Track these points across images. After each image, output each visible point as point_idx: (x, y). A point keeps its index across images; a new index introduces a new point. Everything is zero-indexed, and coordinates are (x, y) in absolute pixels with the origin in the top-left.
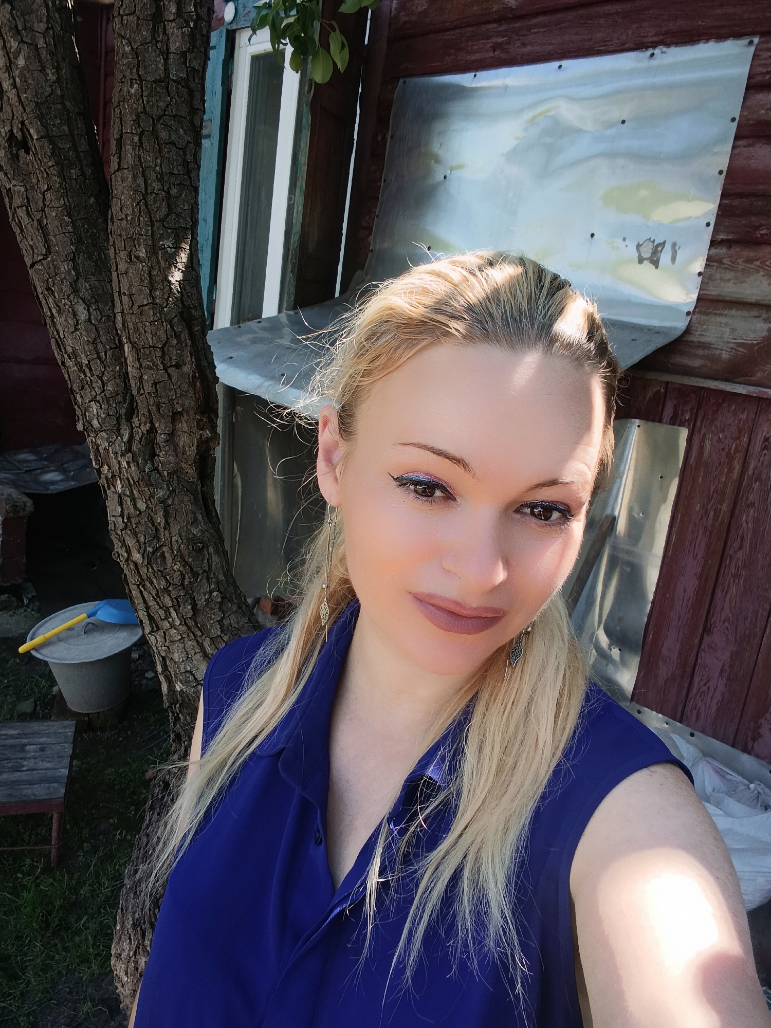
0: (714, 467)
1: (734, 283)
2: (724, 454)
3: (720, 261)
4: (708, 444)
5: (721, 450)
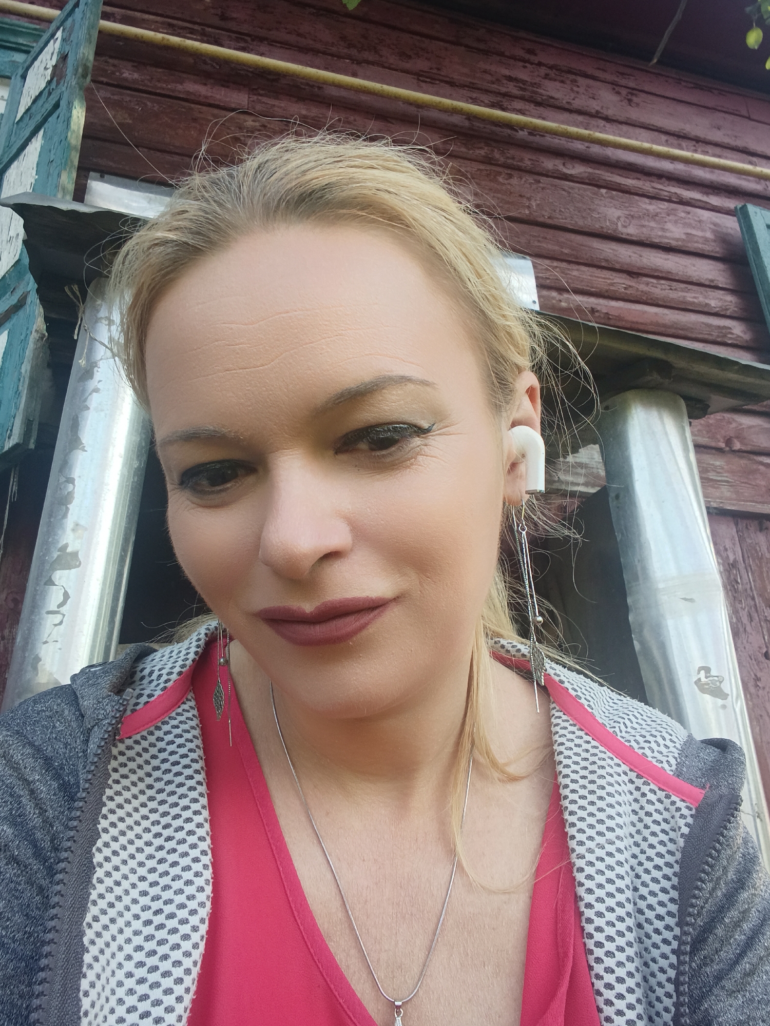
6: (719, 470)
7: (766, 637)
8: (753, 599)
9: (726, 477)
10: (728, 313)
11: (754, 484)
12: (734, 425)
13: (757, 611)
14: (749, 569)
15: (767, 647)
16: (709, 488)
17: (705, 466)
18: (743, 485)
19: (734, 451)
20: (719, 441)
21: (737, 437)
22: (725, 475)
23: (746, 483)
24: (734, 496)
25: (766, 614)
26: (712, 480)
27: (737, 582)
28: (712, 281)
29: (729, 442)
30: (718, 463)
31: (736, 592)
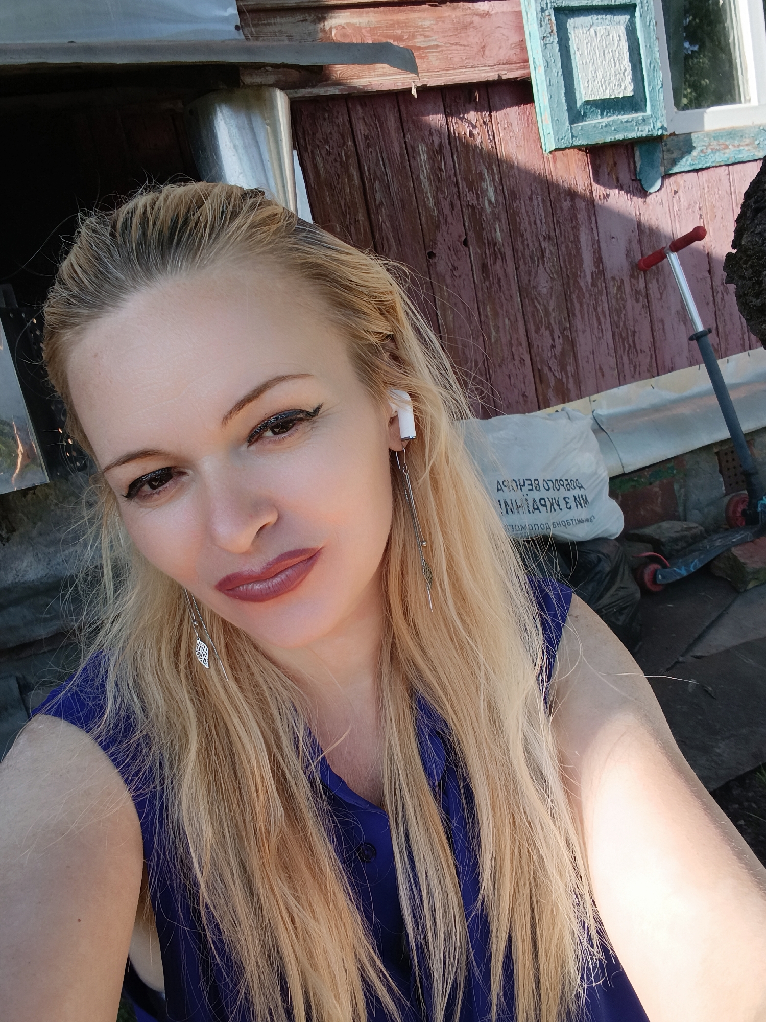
0: (335, 181)
4: (319, 160)
5: (333, 161)
6: (427, 34)
7: (467, 224)
8: (457, 185)
11: (465, 43)
13: (459, 197)
14: (455, 151)
15: (466, 234)
17: (412, 30)
18: (454, 47)
22: (434, 38)
23: (456, 44)
24: (443, 65)
25: (468, 199)
27: (441, 170)
30: (427, 23)
31: (439, 181)
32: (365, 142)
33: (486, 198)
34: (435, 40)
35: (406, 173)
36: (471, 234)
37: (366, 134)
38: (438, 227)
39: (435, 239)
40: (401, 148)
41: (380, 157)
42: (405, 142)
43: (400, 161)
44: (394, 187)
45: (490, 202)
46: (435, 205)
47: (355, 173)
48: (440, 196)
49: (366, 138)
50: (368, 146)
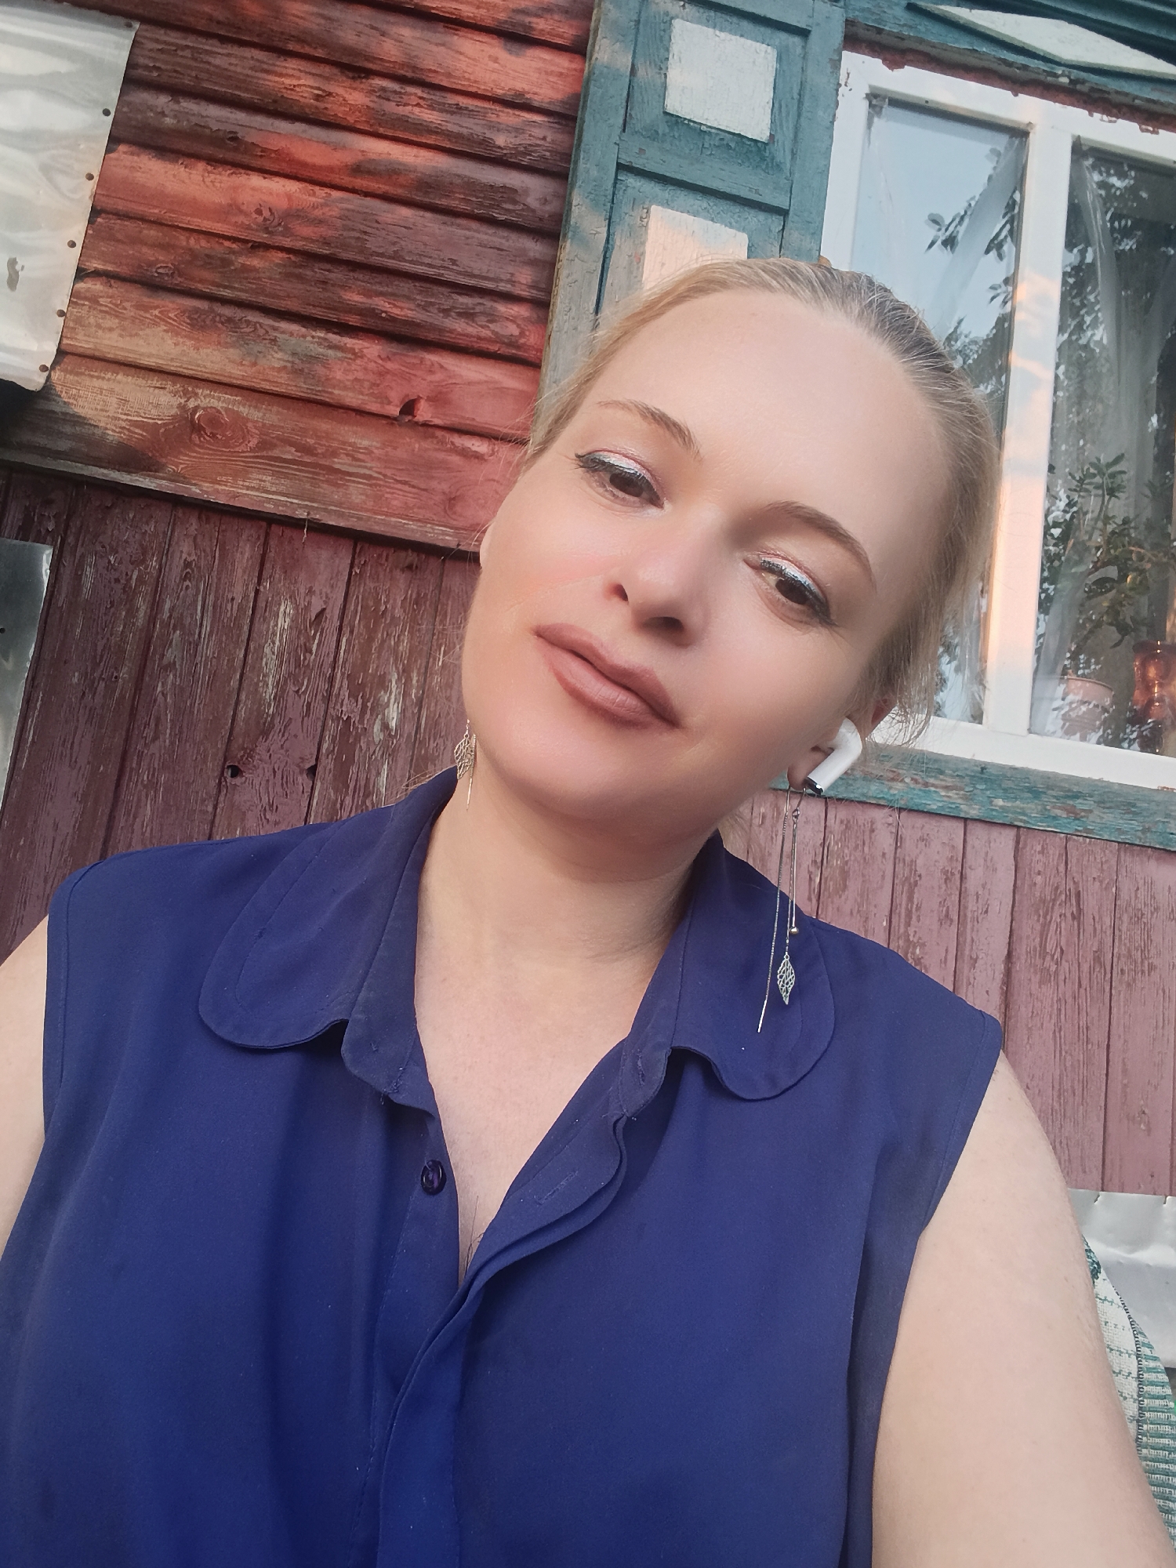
0: (103, 610)
1: (121, 336)
2: (119, 587)
3: (94, 300)
4: (89, 571)
5: (113, 580)
6: (361, 456)
7: (325, 746)
8: (331, 680)
9: (373, 468)
10: (526, 161)
11: (423, 486)
12: (438, 377)
13: (328, 699)
14: (346, 630)
15: (317, 759)
16: (325, 486)
17: (335, 444)
18: (399, 486)
19: (417, 423)
20: (389, 403)
21: (429, 399)
22: (369, 465)
23: (405, 483)
24: (370, 504)
25: (344, 709)
26: (338, 471)
28: (521, 94)
29: (409, 407)
30: (365, 443)
32: (182, 571)
33: (380, 717)
34: (370, 468)
35: (239, 636)
36: (327, 764)
37: (189, 559)
38: (265, 733)
39: (253, 750)
40: (245, 597)
41: (200, 598)
42: (257, 592)
43: (235, 615)
44: (208, 649)
45: (385, 726)
46: (275, 698)
47: (144, 607)
48: (292, 688)
49: (187, 564)
50: (186, 577)
